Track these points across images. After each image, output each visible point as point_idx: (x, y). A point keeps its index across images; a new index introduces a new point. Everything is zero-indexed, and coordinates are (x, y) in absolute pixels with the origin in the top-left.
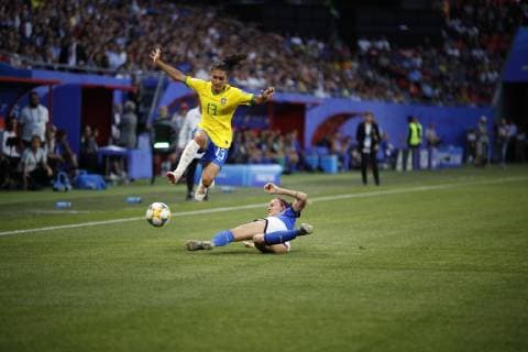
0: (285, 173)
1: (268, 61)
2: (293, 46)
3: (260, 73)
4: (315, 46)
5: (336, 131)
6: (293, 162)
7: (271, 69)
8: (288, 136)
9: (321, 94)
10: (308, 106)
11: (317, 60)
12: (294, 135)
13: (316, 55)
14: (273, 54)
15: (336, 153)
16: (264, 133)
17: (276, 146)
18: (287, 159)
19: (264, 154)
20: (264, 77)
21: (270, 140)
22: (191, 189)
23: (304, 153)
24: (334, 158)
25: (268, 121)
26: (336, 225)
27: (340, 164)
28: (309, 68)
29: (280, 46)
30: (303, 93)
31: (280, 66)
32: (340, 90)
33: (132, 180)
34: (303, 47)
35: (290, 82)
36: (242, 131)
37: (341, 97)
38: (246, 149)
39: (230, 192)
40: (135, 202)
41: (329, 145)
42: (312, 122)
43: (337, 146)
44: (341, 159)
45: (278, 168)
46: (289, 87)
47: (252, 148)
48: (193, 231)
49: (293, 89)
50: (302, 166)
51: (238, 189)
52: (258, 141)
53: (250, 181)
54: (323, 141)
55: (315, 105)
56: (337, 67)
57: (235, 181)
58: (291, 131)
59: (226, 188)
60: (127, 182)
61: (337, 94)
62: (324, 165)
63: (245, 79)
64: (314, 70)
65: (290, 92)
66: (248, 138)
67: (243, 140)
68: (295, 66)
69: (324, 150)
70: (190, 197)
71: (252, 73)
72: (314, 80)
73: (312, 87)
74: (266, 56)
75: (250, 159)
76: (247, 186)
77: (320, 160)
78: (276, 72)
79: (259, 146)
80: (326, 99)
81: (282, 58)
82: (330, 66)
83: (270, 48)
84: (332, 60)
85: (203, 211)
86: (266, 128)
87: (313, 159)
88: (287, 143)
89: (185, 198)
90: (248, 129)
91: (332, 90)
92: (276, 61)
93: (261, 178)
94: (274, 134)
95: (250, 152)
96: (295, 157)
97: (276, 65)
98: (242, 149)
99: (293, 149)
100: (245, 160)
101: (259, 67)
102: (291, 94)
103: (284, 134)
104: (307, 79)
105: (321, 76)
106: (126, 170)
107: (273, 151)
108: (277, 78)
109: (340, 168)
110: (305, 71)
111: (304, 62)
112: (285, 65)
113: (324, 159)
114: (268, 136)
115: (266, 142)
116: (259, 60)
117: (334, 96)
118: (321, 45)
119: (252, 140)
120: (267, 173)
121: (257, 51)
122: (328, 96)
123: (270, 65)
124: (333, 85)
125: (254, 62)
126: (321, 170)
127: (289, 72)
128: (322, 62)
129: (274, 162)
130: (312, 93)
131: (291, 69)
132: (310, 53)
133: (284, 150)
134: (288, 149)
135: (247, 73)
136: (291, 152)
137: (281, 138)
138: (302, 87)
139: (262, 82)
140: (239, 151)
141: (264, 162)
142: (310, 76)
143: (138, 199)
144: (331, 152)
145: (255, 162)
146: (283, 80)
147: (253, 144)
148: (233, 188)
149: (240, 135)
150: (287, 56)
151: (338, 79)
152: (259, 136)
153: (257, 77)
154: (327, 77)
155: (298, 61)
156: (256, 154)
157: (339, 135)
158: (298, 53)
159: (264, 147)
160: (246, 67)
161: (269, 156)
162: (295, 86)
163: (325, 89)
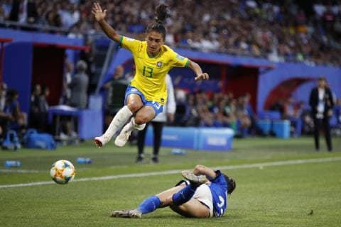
0: (238, 136)
1: (222, 23)
2: (248, 9)
3: (214, 36)
4: (270, 10)
5: (289, 96)
6: (245, 125)
7: (225, 32)
8: (241, 100)
9: (274, 58)
10: (261, 70)
11: (272, 24)
12: (247, 99)
13: (271, 18)
14: (228, 17)
15: (288, 118)
16: (217, 96)
17: (228, 110)
18: (239, 122)
19: (216, 117)
20: (217, 40)
21: (223, 103)
22: (141, 151)
23: (256, 117)
24: (287, 123)
25: (220, 84)
26: (288, 190)
27: (293, 129)
28: (264, 31)
29: (235, 8)
30: (256, 57)
31: (234, 29)
32: (295, 55)
33: (82, 141)
34: (257, 11)
35: (244, 45)
36: (194, 94)
37: (296, 62)
38: (197, 111)
39: (180, 154)
40: (85, 163)
41: (282, 110)
42: (265, 86)
43: (290, 111)
44: (293, 124)
45: (229, 132)
46: (243, 50)
47: (204, 111)
48: (142, 193)
49: (246, 52)
50: (254, 130)
51: (190, 152)
52: (210, 104)
53: (201, 145)
54: (276, 105)
55: (269, 69)
56: (292, 31)
57: (187, 144)
58: (244, 95)
59: (178, 151)
60: (77, 142)
61: (291, 58)
62: (276, 130)
63: (199, 41)
64: (268, 34)
65: (243, 55)
66: (200, 101)
67: (195, 104)
68: (249, 29)
69: (276, 115)
70: (140, 159)
71: (206, 35)
72: (268, 43)
73: (266, 51)
74: (220, 18)
75: (202, 123)
76: (198, 149)
77: (272, 125)
78: (229, 35)
79: (211, 110)
80: (280, 64)
81: (236, 21)
82: (285, 30)
83: (225, 11)
84: (287, 25)
85: (153, 174)
86: (218, 91)
87: (265, 124)
88: (240, 107)
89: (134, 159)
90: (200, 92)
91: (286, 55)
92: (230, 23)
93: (213, 142)
94: (226, 98)
95: (202, 115)
96: (247, 121)
97: (230, 28)
98: (194, 112)
99: (246, 112)
100: (197, 123)
101: (213, 29)
102: (244, 57)
103: (236, 97)
104: (261, 42)
105: (275, 40)
106: (76, 130)
107: (225, 114)
108: (231, 40)
109: (292, 134)
110: (259, 34)
111: (258, 25)
112: (238, 28)
113: (276, 123)
114: (220, 100)
115: (217, 105)
116: (213, 22)
117: (287, 61)
118: (276, 9)
119: (205, 102)
120: (218, 136)
121: (212, 13)
122: (282, 60)
123: (225, 27)
124: (288, 50)
125: (208, 24)
126: (273, 134)
127: (243, 35)
128: (277, 26)
129: (226, 125)
130: (266, 57)
131: (245, 32)
132: (264, 16)
133: (235, 113)
134: (240, 113)
135: (201, 35)
136: (244, 117)
137: (234, 102)
138: (256, 51)
139: (216, 45)
140: (191, 114)
141: (216, 125)
142: (265, 39)
143: (88, 160)
144: (284, 117)
145: (207, 126)
146: (237, 43)
147: (205, 107)
148: (184, 151)
149: (192, 97)
150: (241, 19)
151: (292, 43)
152: (211, 99)
153: (211, 40)
154: (281, 40)
155: (253, 25)
156: (208, 117)
157: (292, 100)
158: (252, 17)
159: (216, 110)
160: (199, 29)
161: (221, 119)
162: (249, 49)
163: (279, 53)
